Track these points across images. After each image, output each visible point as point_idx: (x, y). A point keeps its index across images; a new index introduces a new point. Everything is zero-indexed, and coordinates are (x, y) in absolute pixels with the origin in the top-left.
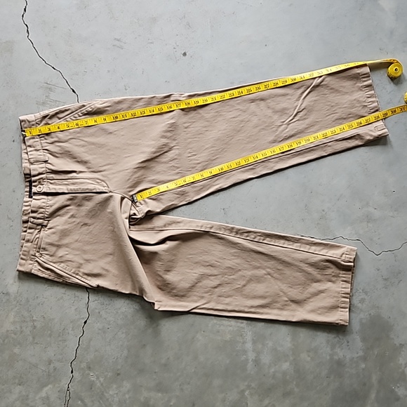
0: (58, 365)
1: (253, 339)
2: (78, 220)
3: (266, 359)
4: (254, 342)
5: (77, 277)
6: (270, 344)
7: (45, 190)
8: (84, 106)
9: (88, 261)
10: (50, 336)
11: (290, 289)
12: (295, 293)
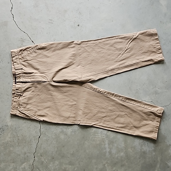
0: (28, 154)
1: (108, 143)
2: (35, 93)
3: (114, 151)
4: (109, 144)
5: (35, 116)
6: (116, 145)
7: (21, 81)
8: (37, 46)
9: (39, 110)
10: (25, 143)
11: (134, 122)
12: (136, 124)
